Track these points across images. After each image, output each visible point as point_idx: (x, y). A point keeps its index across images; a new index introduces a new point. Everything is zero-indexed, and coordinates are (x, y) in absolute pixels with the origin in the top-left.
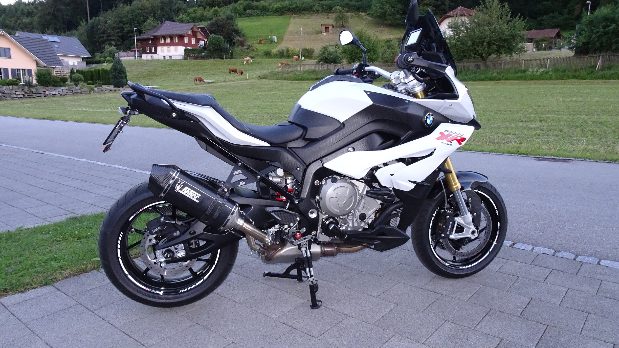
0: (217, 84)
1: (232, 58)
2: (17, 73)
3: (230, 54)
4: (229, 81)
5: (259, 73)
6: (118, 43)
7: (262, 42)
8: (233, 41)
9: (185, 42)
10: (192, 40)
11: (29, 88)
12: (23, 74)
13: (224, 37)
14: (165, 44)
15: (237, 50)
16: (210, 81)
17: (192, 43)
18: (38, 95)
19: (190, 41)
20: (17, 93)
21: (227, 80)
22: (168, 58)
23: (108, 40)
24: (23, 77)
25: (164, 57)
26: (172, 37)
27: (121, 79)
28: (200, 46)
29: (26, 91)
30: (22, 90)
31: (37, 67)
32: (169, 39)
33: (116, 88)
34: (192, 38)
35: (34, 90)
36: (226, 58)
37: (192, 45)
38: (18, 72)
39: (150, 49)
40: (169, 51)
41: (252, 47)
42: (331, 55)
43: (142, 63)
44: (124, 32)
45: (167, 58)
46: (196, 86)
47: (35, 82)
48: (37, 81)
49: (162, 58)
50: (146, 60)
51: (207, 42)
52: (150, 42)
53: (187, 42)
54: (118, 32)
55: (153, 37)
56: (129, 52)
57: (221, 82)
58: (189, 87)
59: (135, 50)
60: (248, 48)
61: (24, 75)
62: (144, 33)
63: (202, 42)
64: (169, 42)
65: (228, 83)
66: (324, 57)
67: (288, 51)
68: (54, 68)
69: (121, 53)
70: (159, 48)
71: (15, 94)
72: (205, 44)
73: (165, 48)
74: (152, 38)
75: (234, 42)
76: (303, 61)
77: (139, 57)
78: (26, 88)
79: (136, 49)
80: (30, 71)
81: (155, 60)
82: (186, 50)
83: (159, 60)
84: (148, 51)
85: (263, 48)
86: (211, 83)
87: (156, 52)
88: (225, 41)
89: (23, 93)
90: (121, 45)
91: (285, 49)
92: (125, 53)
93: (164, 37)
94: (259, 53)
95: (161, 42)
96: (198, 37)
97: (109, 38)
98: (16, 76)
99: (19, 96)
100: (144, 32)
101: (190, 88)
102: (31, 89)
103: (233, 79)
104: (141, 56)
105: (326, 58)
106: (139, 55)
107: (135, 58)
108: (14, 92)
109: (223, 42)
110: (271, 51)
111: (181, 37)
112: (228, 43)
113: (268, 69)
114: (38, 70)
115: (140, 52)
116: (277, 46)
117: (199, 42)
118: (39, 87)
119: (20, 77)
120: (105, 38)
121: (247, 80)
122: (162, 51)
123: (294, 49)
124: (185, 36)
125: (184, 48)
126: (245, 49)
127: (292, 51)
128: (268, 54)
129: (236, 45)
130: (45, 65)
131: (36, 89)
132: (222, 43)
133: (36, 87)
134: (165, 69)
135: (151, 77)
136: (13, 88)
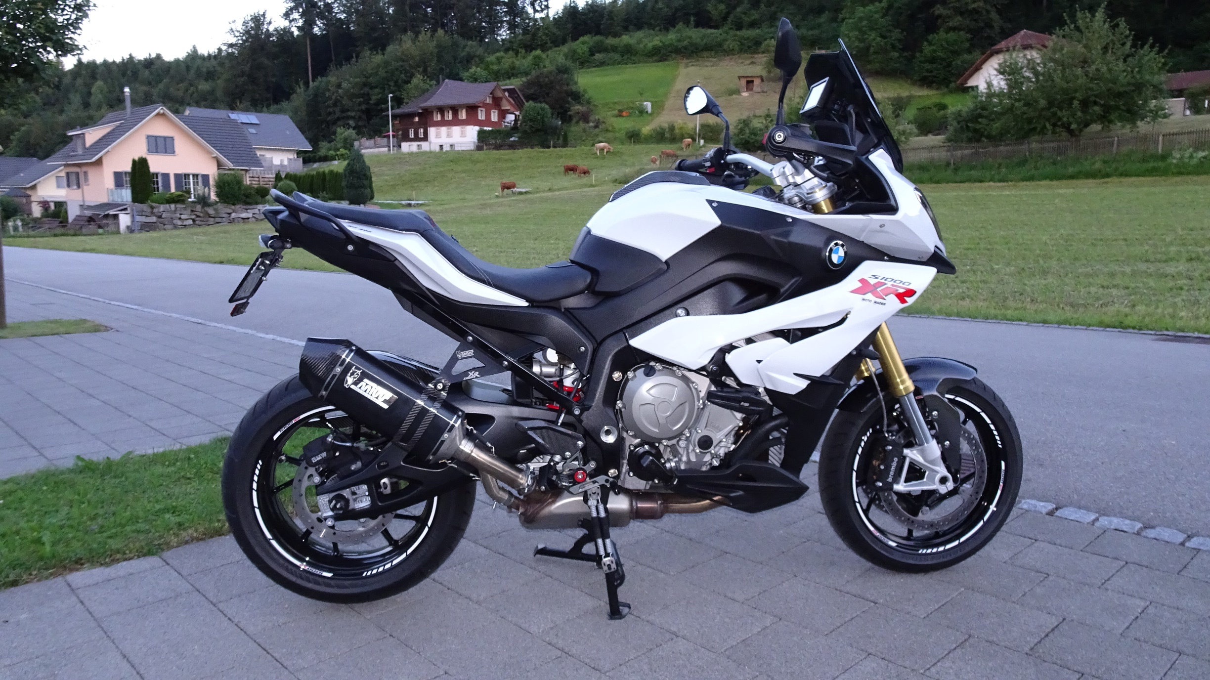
0: (538, 195)
1: (565, 144)
2: (184, 181)
3: (561, 139)
4: (559, 190)
5: (616, 173)
6: (360, 123)
7: (624, 114)
8: (569, 113)
9: (480, 118)
10: (492, 114)
11: (203, 207)
12: (194, 182)
13: (552, 107)
14: (444, 123)
15: (575, 129)
16: (523, 190)
17: (493, 120)
18: (218, 220)
19: (488, 115)
20: (183, 217)
21: (556, 187)
22: (449, 149)
23: (343, 118)
24: (194, 189)
25: (441, 146)
26: (455, 110)
27: (363, 189)
28: (506, 124)
29: (198, 214)
30: (192, 211)
31: (218, 169)
32: (450, 112)
34: (492, 111)
35: (211, 211)
36: (554, 147)
37: (490, 123)
38: (185, 179)
39: (416, 133)
40: (449, 135)
41: (603, 125)
42: (755, 134)
43: (400, 158)
44: (371, 102)
45: (446, 148)
46: (497, 200)
47: (213, 197)
48: (218, 195)
49: (438, 149)
50: (408, 153)
51: (521, 117)
52: (417, 119)
53: (483, 118)
54: (360, 104)
55: (423, 109)
56: (379, 140)
57: (544, 192)
58: (483, 202)
59: (389, 135)
60: (596, 127)
61: (196, 184)
62: (407, 103)
63: (511, 118)
64: (450, 118)
65: (557, 193)
66: (741, 139)
67: (672, 128)
68: (246, 171)
69: (365, 142)
70: (432, 131)
71: (180, 218)
72: (516, 121)
73: (444, 130)
74: (420, 111)
75: (570, 116)
76: (701, 147)
77: (395, 148)
78: (199, 208)
79: (391, 133)
80: (206, 178)
81: (425, 153)
82: (481, 134)
83: (431, 152)
84: (412, 135)
85: (625, 124)
86: (526, 193)
87: (426, 138)
88: (552, 115)
89: (193, 217)
90: (365, 126)
91: (666, 126)
92: (372, 142)
93: (441, 110)
94: (617, 135)
95: (435, 119)
96: (503, 108)
97: (344, 115)
98: (183, 187)
99: (186, 223)
100: (405, 101)
101: (485, 204)
102: (206, 209)
103: (566, 184)
104: (400, 146)
105: (746, 141)
106: (395, 145)
107: (389, 150)
108: (178, 215)
109: (549, 115)
110: (640, 130)
111: (472, 109)
112: (558, 116)
113: (633, 165)
114: (219, 174)
115: (397, 138)
116: (652, 120)
117: (504, 118)
118: (220, 206)
119: (190, 188)
120: (338, 114)
121: (592, 186)
122: (438, 136)
123: (685, 126)
124: (479, 107)
125: (477, 128)
126: (591, 127)
127: (681, 128)
128: (634, 137)
129: (575, 120)
130: (231, 166)
131: (215, 210)
132: (547, 117)
133: (215, 207)
134: (442, 169)
135: (416, 185)
136: (176, 208)
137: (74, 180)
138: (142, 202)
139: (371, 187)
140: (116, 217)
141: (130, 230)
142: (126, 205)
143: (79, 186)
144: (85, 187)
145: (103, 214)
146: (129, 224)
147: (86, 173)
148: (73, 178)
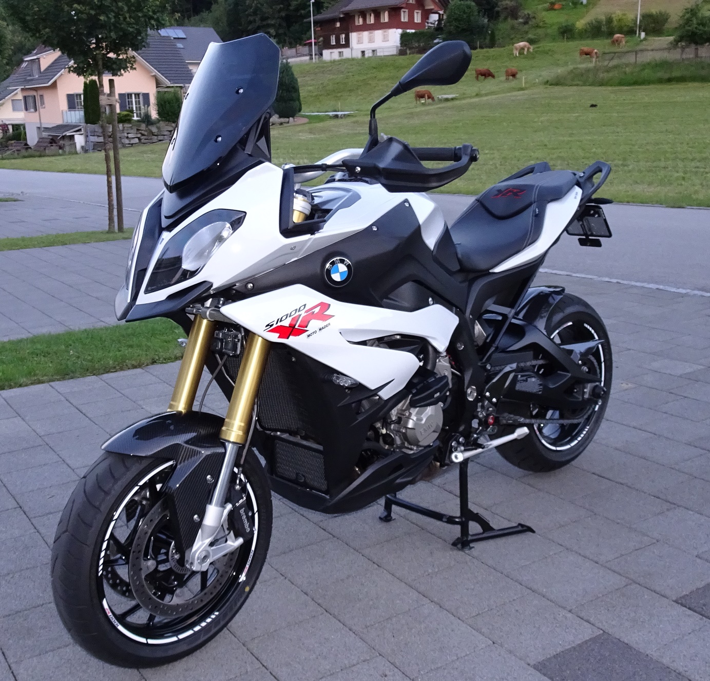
0: (464, 102)
1: (492, 45)
2: (127, 100)
3: (488, 37)
4: (486, 95)
5: (549, 73)
6: (281, 31)
7: (556, 7)
8: (497, 9)
9: (402, 20)
10: (415, 14)
11: (147, 126)
12: (136, 102)
13: (478, 4)
14: (366, 27)
15: (503, 26)
16: (450, 96)
17: (416, 21)
18: (160, 138)
19: (411, 17)
20: (130, 136)
21: (483, 92)
22: (371, 55)
23: (263, 26)
24: (136, 107)
25: (363, 52)
26: (377, 12)
27: (291, 102)
28: (430, 25)
29: (143, 132)
30: (138, 130)
31: (157, 87)
32: (372, 15)
33: (283, 120)
34: (416, 11)
35: (154, 129)
36: (481, 47)
37: (411, 23)
38: (128, 98)
39: (338, 40)
40: (371, 40)
41: (534, 20)
42: (704, 25)
43: (323, 67)
44: (291, 8)
45: (368, 54)
46: (423, 109)
47: (154, 115)
48: (159, 114)
49: (359, 55)
50: (331, 62)
51: (445, 17)
52: (338, 25)
53: (406, 20)
54: (279, 11)
55: (344, 14)
56: (301, 49)
57: (471, 97)
58: (410, 111)
59: (311, 43)
60: (526, 23)
61: (138, 103)
62: (327, 8)
63: (434, 17)
64: (372, 21)
65: (485, 98)
66: (688, 31)
67: (610, 21)
68: (181, 87)
69: (287, 51)
70: (354, 36)
71: (127, 137)
72: (440, 20)
73: (365, 34)
74: (342, 16)
75: (498, 12)
76: (641, 41)
77: (317, 57)
78: (143, 126)
79: (313, 40)
80: (146, 96)
81: (348, 60)
82: (404, 37)
83: (353, 59)
84: (333, 42)
85: (556, 19)
86: (452, 99)
87: (347, 45)
88: (479, 12)
89: (139, 135)
90: (285, 34)
91: (603, 18)
92: (294, 50)
93: (363, 13)
94: (549, 31)
95: (357, 24)
96: (427, 8)
97: (265, 23)
98: (126, 106)
99: (133, 141)
100: (326, 5)
101: (412, 113)
102: (150, 127)
103: (494, 88)
104: (321, 54)
105: (693, 32)
106: (317, 53)
107: (311, 59)
108: (126, 135)
109: (476, 13)
110: (573, 25)
111: (395, 11)
112: (485, 14)
113: (566, 64)
114: (158, 92)
115: (319, 45)
116: (587, 12)
117: (428, 18)
118: (162, 124)
119: (132, 107)
120: (258, 23)
121: (522, 89)
122: (360, 41)
123: (624, 17)
124: (402, 8)
125: (400, 31)
126: (521, 23)
127: (620, 20)
128: (567, 32)
129: (502, 16)
130: (169, 84)
131: (158, 128)
132: (473, 15)
133: (158, 125)
134: (365, 77)
135: (339, 94)
136: (124, 127)
137: (31, 103)
138: (93, 123)
139: (299, 99)
140: (72, 137)
141: (85, 150)
142: (80, 126)
143: (36, 110)
144: (41, 110)
145: (61, 135)
146: (83, 144)
147: (42, 96)
148: (30, 101)
